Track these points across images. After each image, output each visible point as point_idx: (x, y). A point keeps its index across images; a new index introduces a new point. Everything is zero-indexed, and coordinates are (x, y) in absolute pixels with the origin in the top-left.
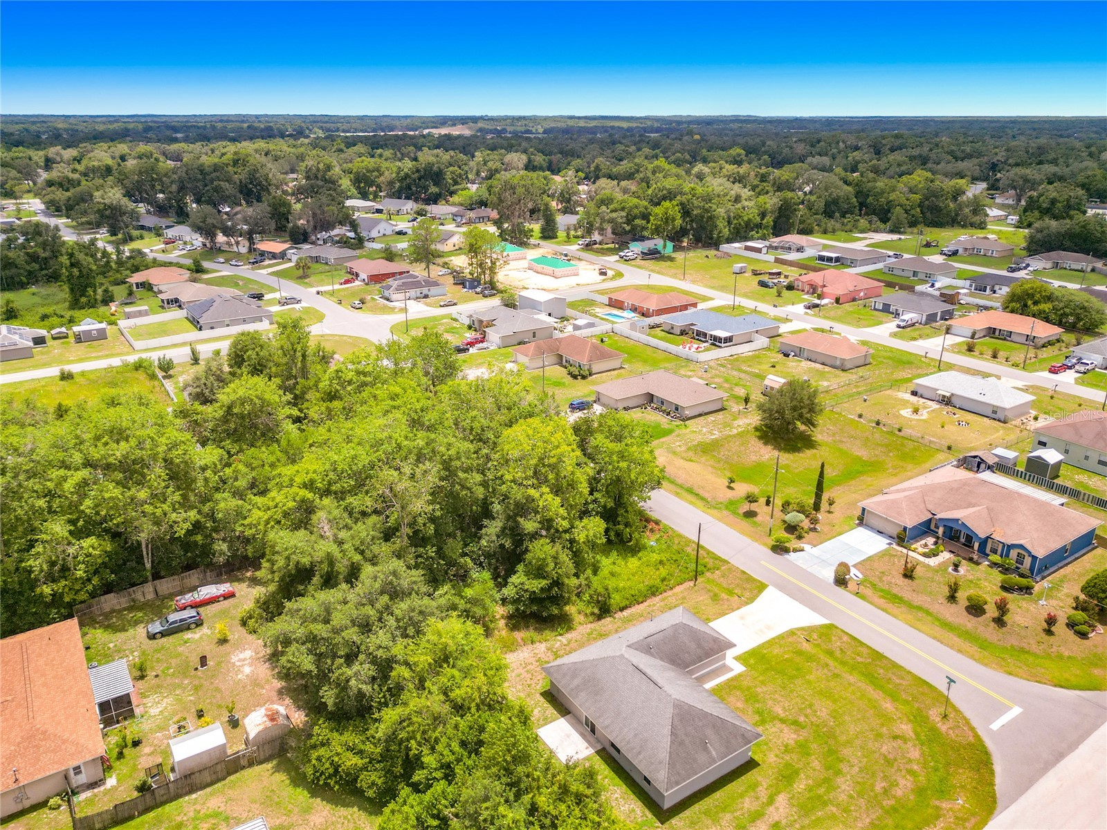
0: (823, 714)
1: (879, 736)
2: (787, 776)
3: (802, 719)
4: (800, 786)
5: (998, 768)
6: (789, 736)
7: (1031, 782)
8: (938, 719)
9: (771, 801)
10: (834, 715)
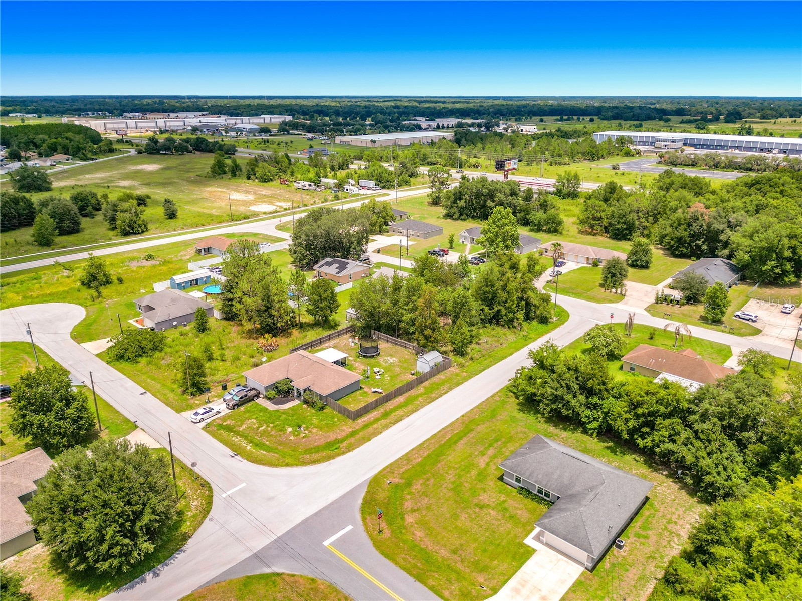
0: (463, 517)
1: (428, 508)
2: (482, 476)
3: (477, 510)
4: (474, 473)
5: (360, 501)
6: (484, 498)
7: (343, 497)
8: (386, 531)
9: (488, 464)
10: (455, 517)
